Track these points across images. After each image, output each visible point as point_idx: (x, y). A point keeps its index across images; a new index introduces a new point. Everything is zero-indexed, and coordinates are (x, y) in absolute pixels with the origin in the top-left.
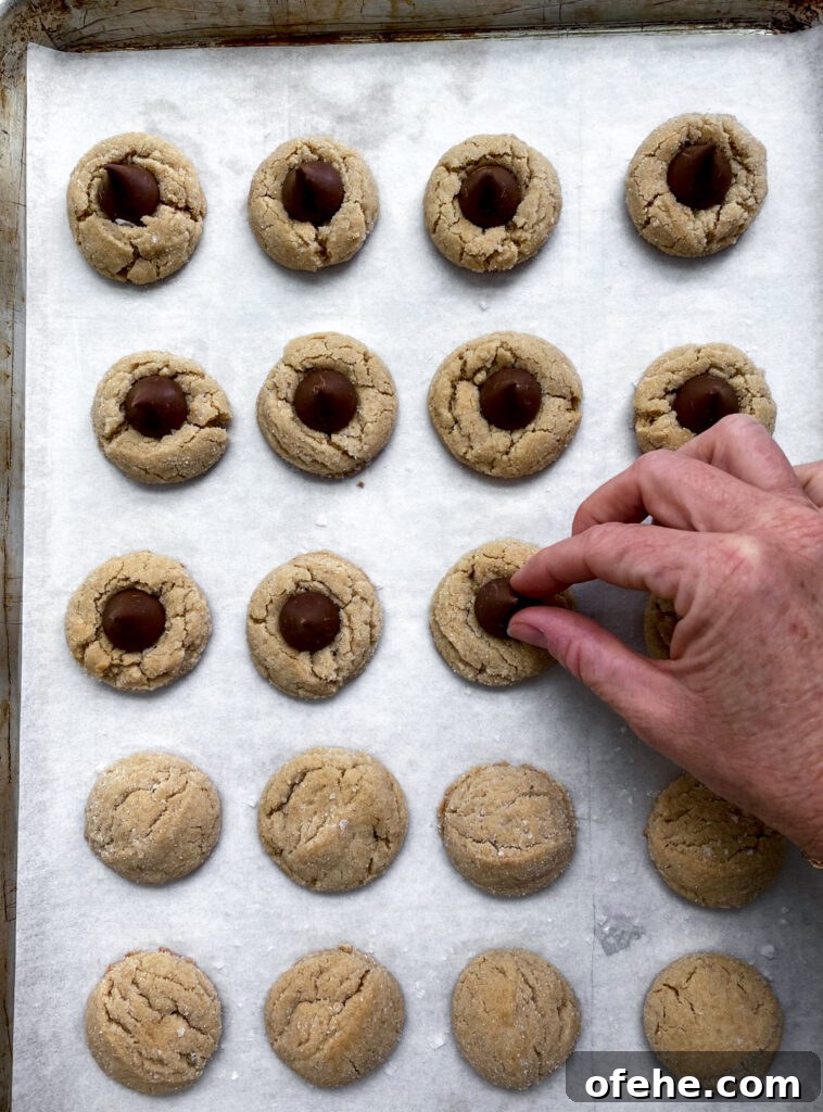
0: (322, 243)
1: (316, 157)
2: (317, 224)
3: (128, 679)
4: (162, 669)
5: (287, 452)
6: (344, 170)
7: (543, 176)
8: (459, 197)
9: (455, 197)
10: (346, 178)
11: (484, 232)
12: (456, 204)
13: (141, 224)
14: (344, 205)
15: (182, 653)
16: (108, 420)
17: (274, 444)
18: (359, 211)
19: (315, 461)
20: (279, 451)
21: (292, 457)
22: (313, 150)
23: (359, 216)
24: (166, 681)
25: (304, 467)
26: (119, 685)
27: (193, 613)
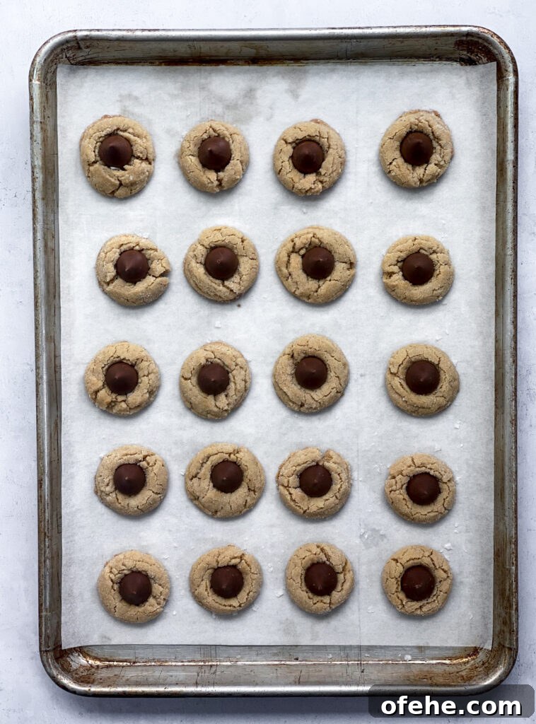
0: (220, 181)
1: (217, 135)
2: (217, 171)
3: (120, 408)
4: (137, 404)
5: (201, 290)
6: (231, 142)
7: (335, 147)
8: (292, 157)
9: (290, 157)
10: (232, 147)
11: (304, 177)
12: (291, 161)
13: (124, 170)
14: (231, 162)
15: (148, 395)
16: (109, 274)
17: (194, 285)
18: (240, 165)
19: (216, 295)
20: (196, 289)
21: (204, 292)
22: (214, 131)
23: (239, 167)
24: (138, 409)
25: (209, 298)
26: (114, 411)
27: (152, 375)
